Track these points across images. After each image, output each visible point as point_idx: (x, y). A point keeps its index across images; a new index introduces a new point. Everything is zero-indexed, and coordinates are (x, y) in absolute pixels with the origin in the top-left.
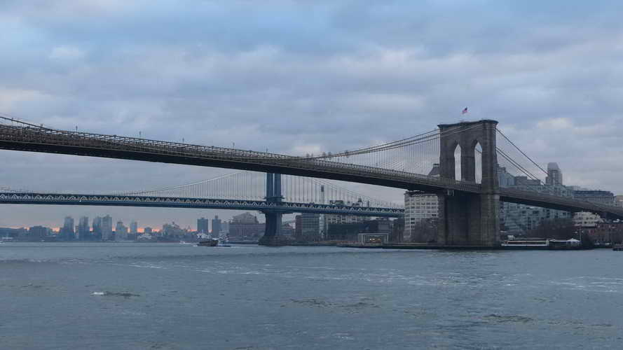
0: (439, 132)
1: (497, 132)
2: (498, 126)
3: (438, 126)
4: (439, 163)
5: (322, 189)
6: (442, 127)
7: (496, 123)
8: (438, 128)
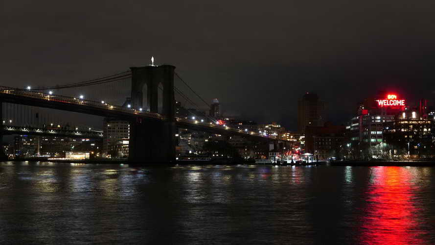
0: (131, 73)
1: (175, 75)
2: (175, 70)
3: (131, 68)
4: (130, 97)
5: (37, 116)
6: (133, 69)
7: (174, 67)
8: (130, 70)
